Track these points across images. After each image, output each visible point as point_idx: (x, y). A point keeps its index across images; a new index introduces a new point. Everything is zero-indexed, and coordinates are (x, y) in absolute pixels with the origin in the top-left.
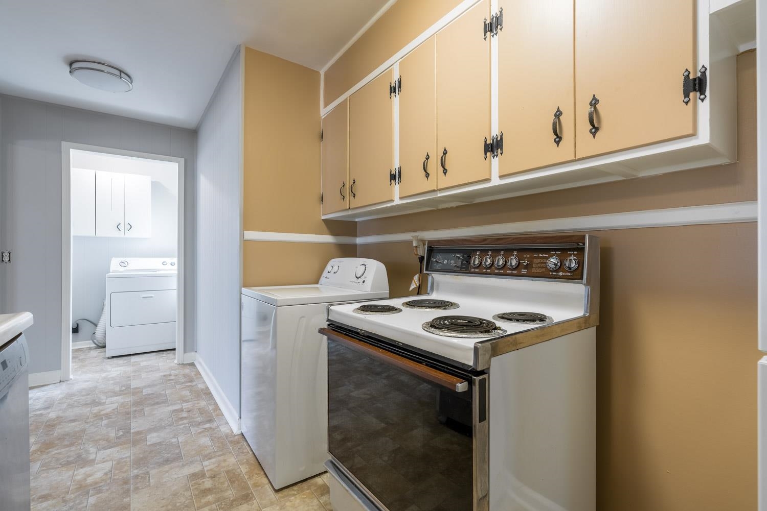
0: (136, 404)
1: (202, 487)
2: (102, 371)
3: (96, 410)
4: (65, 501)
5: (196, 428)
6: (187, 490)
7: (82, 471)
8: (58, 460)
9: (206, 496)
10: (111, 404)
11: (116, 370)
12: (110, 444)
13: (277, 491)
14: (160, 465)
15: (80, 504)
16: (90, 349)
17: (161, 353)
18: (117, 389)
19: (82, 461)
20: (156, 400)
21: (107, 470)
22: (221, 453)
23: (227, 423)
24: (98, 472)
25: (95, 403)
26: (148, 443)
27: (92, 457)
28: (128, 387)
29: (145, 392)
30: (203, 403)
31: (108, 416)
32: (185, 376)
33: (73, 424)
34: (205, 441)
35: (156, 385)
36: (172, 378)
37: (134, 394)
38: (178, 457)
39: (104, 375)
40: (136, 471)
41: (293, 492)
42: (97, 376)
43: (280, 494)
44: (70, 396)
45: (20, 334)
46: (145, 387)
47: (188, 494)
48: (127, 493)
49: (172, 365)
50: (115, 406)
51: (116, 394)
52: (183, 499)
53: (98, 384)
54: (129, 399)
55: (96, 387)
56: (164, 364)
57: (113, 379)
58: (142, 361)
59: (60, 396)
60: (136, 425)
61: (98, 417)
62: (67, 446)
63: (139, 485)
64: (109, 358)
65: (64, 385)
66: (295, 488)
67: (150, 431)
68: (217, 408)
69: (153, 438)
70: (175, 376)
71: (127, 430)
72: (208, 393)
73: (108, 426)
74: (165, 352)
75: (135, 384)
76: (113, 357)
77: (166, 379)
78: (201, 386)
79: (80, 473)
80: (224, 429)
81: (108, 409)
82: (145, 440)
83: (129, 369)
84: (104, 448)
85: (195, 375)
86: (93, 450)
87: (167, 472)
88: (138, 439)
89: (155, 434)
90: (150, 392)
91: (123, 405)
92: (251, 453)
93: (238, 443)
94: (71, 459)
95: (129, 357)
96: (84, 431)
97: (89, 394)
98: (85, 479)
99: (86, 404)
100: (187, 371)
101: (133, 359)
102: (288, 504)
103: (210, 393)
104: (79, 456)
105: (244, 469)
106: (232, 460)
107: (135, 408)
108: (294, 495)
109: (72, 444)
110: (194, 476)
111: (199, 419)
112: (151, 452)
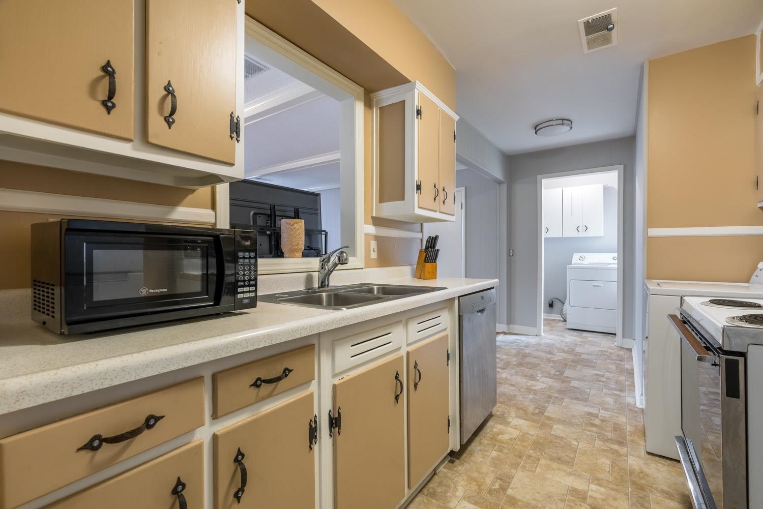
0: (573, 361)
1: (592, 422)
2: (562, 336)
3: (549, 356)
4: (519, 391)
5: (607, 391)
6: (581, 418)
7: (532, 382)
8: (522, 372)
9: (592, 427)
10: (559, 356)
11: (570, 338)
12: (550, 376)
13: (649, 453)
14: (572, 398)
15: (525, 395)
16: (560, 321)
17: (608, 335)
18: (566, 349)
19: (532, 378)
20: (588, 364)
21: (543, 387)
22: (617, 412)
23: (635, 397)
24: (539, 386)
25: (550, 353)
26: (571, 385)
27: (538, 378)
28: (573, 350)
29: (583, 356)
30: (622, 378)
31: (554, 362)
32: (618, 355)
33: (535, 359)
34: (610, 400)
35: (591, 354)
36: (607, 354)
37: (575, 355)
38: (586, 400)
39: (561, 338)
40: (557, 395)
41: (664, 462)
42: (557, 338)
43: (650, 457)
44: (539, 344)
45: (493, 288)
46: (584, 354)
47: (581, 420)
48: (548, 402)
49: (612, 345)
50: (560, 358)
51: (564, 352)
52: (577, 421)
53: (555, 343)
54: (571, 357)
55: (554, 344)
56: (605, 343)
57: (566, 342)
58: (590, 337)
59: (534, 343)
60: (568, 373)
61: (549, 360)
62: (528, 368)
63: (556, 402)
64: (569, 329)
65: (537, 338)
66: (668, 461)
67: (575, 379)
68: (633, 384)
69: (574, 383)
70: (611, 353)
71: (562, 373)
72: (631, 373)
73: (552, 367)
74: (611, 335)
75: (578, 350)
76: (572, 329)
77: (602, 353)
78: (628, 366)
79: (531, 383)
80: (629, 400)
81: (556, 358)
82: (570, 383)
83: (579, 340)
84: (545, 377)
85: (627, 358)
86: (540, 375)
87: (574, 404)
88: (566, 380)
89: (577, 382)
90: (586, 358)
91: (565, 359)
92: (642, 423)
93: (636, 412)
94: (528, 375)
95: (582, 332)
96: (539, 364)
97: (548, 347)
98: (531, 386)
99: (545, 352)
100: (622, 353)
101: (585, 334)
102: (653, 465)
103: (633, 374)
104: (532, 375)
105: (629, 428)
106: (623, 419)
107: (571, 364)
108: (663, 464)
109: (531, 369)
110: (590, 414)
111: (613, 386)
112: (570, 390)
